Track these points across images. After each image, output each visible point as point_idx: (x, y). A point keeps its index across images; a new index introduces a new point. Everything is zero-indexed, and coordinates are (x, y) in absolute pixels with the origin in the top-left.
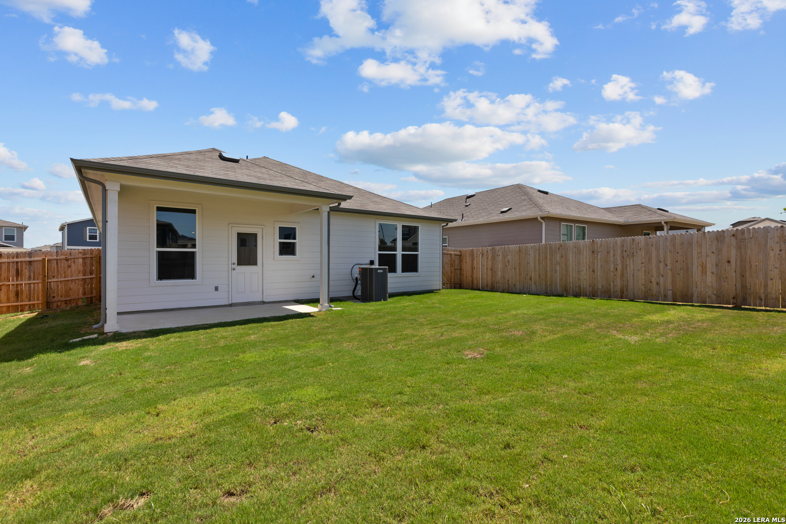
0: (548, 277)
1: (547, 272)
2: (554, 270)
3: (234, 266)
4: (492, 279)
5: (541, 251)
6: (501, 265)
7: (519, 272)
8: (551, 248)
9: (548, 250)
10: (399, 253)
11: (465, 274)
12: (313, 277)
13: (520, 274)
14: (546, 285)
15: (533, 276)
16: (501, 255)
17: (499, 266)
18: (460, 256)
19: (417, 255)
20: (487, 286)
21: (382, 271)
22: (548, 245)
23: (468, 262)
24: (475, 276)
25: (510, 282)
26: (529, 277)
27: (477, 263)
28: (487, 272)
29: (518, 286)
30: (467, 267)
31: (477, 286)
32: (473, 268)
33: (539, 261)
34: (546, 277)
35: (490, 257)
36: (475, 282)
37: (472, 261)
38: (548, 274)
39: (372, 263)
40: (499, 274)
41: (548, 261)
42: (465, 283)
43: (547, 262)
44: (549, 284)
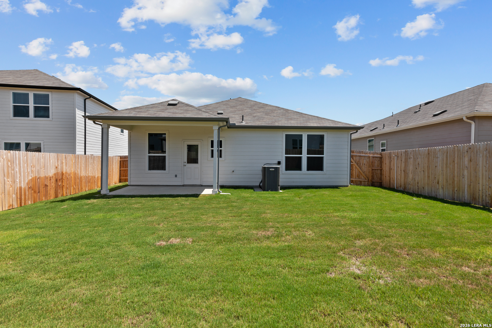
0: (456, 182)
1: (454, 176)
2: (461, 175)
3: (185, 164)
4: (404, 180)
5: (449, 154)
6: (412, 167)
7: (428, 175)
8: (459, 150)
9: (456, 153)
10: (304, 156)
11: (385, 174)
12: (233, 171)
13: (428, 177)
14: (453, 190)
15: (440, 180)
16: (412, 158)
17: (411, 168)
18: (381, 158)
19: (322, 158)
20: (400, 186)
21: (274, 169)
22: (456, 148)
23: (387, 164)
24: (392, 176)
25: (419, 184)
26: (436, 181)
27: (393, 165)
28: (401, 173)
29: (427, 189)
30: (386, 168)
31: (393, 185)
32: (390, 169)
33: (446, 164)
34: (453, 182)
35: (403, 160)
36: (392, 181)
37: (390, 162)
38: (456, 179)
39: (279, 163)
40: (411, 176)
41: (456, 165)
42: (384, 182)
43: (454, 166)
44: (456, 189)
